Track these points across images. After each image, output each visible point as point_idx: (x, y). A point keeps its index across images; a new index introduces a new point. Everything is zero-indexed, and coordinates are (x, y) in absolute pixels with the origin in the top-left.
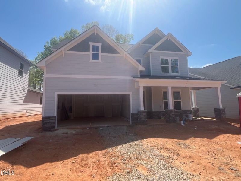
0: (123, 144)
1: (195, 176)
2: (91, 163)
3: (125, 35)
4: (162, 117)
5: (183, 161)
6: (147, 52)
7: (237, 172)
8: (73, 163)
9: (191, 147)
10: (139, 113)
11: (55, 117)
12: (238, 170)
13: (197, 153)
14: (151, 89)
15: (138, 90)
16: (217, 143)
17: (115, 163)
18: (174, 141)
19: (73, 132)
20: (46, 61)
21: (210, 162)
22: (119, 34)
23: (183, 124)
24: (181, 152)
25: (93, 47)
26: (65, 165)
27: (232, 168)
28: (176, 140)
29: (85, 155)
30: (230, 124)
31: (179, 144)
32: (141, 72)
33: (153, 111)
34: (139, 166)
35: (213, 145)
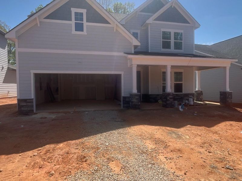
0: (105, 132)
1: (178, 177)
2: (57, 156)
3: (125, 4)
4: (159, 101)
5: (169, 155)
6: (145, 23)
7: (233, 172)
8: (34, 155)
9: (184, 136)
10: (132, 96)
11: (32, 99)
12: (235, 169)
13: (190, 144)
14: (148, 68)
15: (131, 68)
16: (216, 133)
17: (85, 157)
18: (165, 129)
19: (53, 116)
20: (16, 32)
21: (202, 158)
22: (118, 3)
23: (181, 110)
24: (170, 144)
25: (76, 14)
26: (23, 159)
27: (227, 166)
28: (168, 128)
29: (52, 146)
30: (236, 110)
31: (170, 133)
32: (136, 47)
33: (150, 93)
34: (113, 161)
35: (211, 134)
